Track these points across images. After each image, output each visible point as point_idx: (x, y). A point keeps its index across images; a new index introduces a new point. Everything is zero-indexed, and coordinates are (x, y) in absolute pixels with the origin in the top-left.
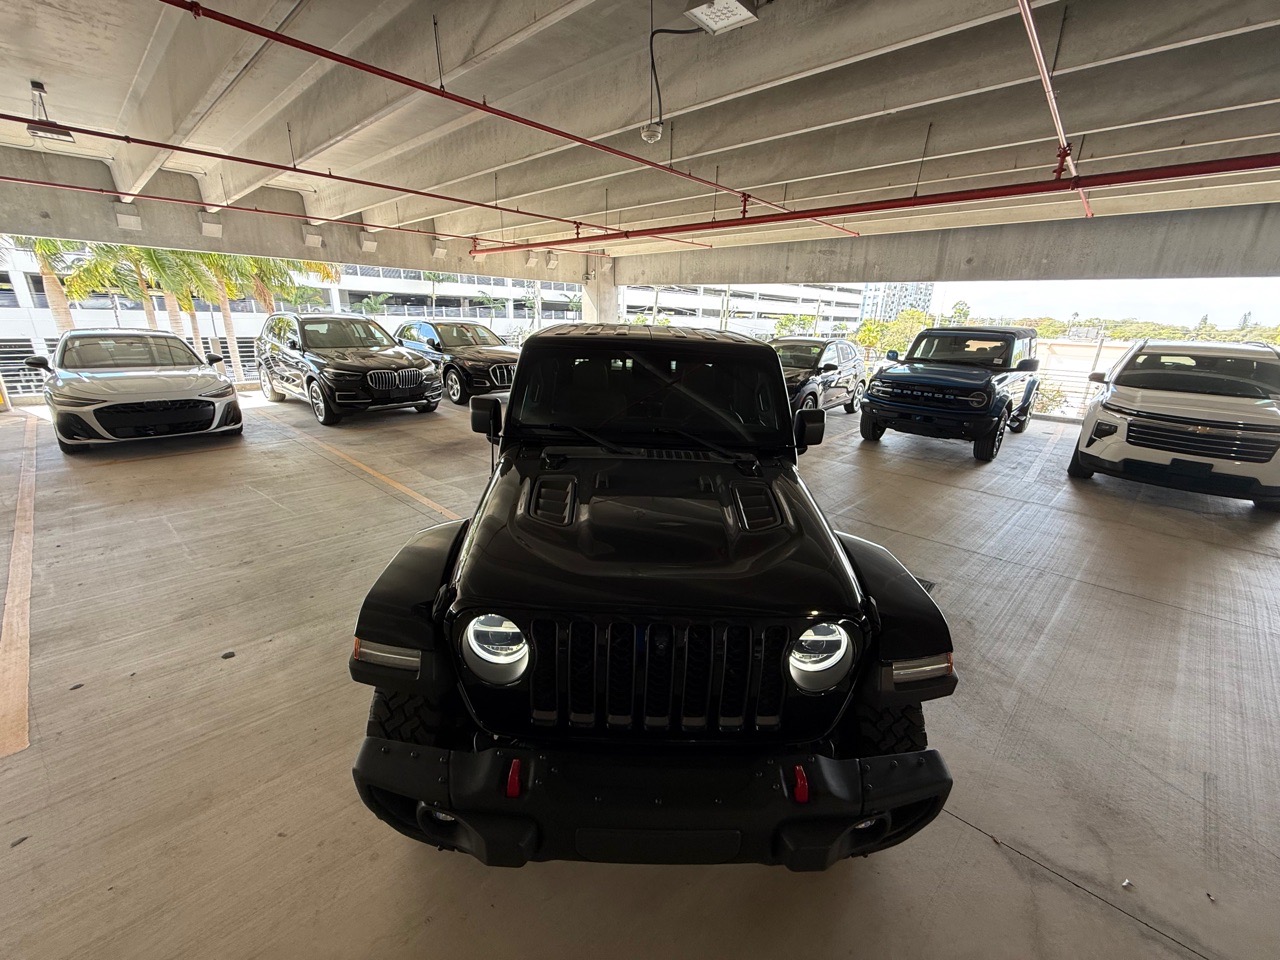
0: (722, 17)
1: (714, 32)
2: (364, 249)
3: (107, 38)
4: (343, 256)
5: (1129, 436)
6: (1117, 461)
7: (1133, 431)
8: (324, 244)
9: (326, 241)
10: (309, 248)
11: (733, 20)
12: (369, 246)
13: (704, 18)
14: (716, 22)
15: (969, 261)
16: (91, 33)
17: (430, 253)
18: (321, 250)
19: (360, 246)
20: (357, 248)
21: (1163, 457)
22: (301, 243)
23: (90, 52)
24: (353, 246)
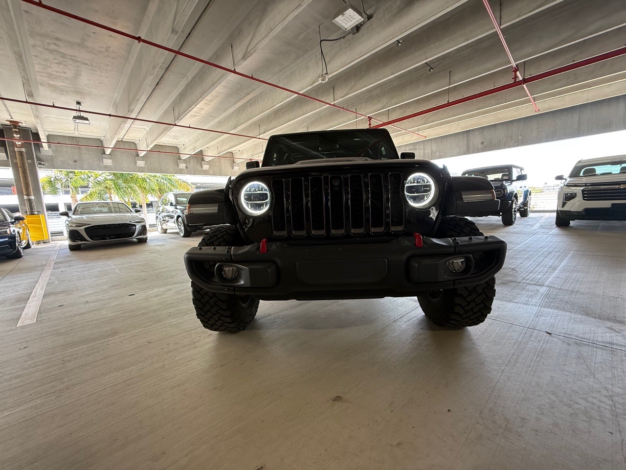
0: (349, 21)
1: (346, 29)
2: (203, 169)
3: (106, 77)
4: (194, 172)
5: (584, 197)
6: (580, 210)
7: (585, 194)
8: (187, 167)
9: (188, 166)
10: (180, 169)
11: (354, 21)
12: (206, 167)
13: (341, 22)
14: (346, 24)
15: (482, 143)
16: (100, 75)
17: (231, 168)
18: (185, 169)
19: (202, 167)
20: (200, 168)
21: (606, 204)
22: (176, 167)
23: (99, 84)
24: (199, 167)
